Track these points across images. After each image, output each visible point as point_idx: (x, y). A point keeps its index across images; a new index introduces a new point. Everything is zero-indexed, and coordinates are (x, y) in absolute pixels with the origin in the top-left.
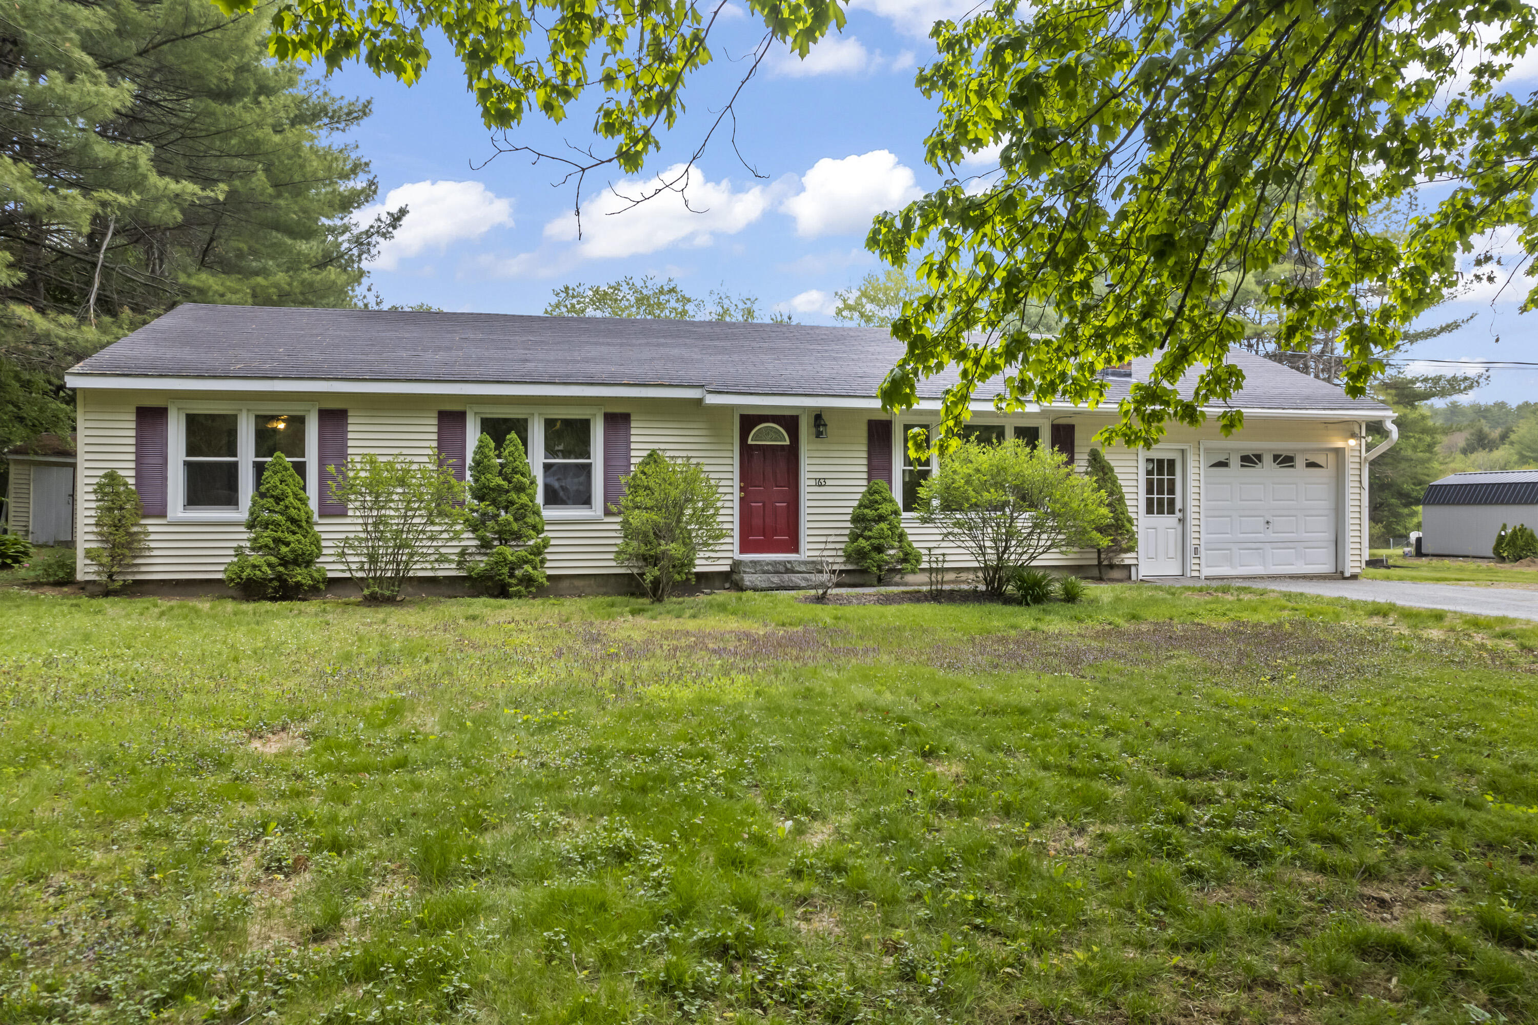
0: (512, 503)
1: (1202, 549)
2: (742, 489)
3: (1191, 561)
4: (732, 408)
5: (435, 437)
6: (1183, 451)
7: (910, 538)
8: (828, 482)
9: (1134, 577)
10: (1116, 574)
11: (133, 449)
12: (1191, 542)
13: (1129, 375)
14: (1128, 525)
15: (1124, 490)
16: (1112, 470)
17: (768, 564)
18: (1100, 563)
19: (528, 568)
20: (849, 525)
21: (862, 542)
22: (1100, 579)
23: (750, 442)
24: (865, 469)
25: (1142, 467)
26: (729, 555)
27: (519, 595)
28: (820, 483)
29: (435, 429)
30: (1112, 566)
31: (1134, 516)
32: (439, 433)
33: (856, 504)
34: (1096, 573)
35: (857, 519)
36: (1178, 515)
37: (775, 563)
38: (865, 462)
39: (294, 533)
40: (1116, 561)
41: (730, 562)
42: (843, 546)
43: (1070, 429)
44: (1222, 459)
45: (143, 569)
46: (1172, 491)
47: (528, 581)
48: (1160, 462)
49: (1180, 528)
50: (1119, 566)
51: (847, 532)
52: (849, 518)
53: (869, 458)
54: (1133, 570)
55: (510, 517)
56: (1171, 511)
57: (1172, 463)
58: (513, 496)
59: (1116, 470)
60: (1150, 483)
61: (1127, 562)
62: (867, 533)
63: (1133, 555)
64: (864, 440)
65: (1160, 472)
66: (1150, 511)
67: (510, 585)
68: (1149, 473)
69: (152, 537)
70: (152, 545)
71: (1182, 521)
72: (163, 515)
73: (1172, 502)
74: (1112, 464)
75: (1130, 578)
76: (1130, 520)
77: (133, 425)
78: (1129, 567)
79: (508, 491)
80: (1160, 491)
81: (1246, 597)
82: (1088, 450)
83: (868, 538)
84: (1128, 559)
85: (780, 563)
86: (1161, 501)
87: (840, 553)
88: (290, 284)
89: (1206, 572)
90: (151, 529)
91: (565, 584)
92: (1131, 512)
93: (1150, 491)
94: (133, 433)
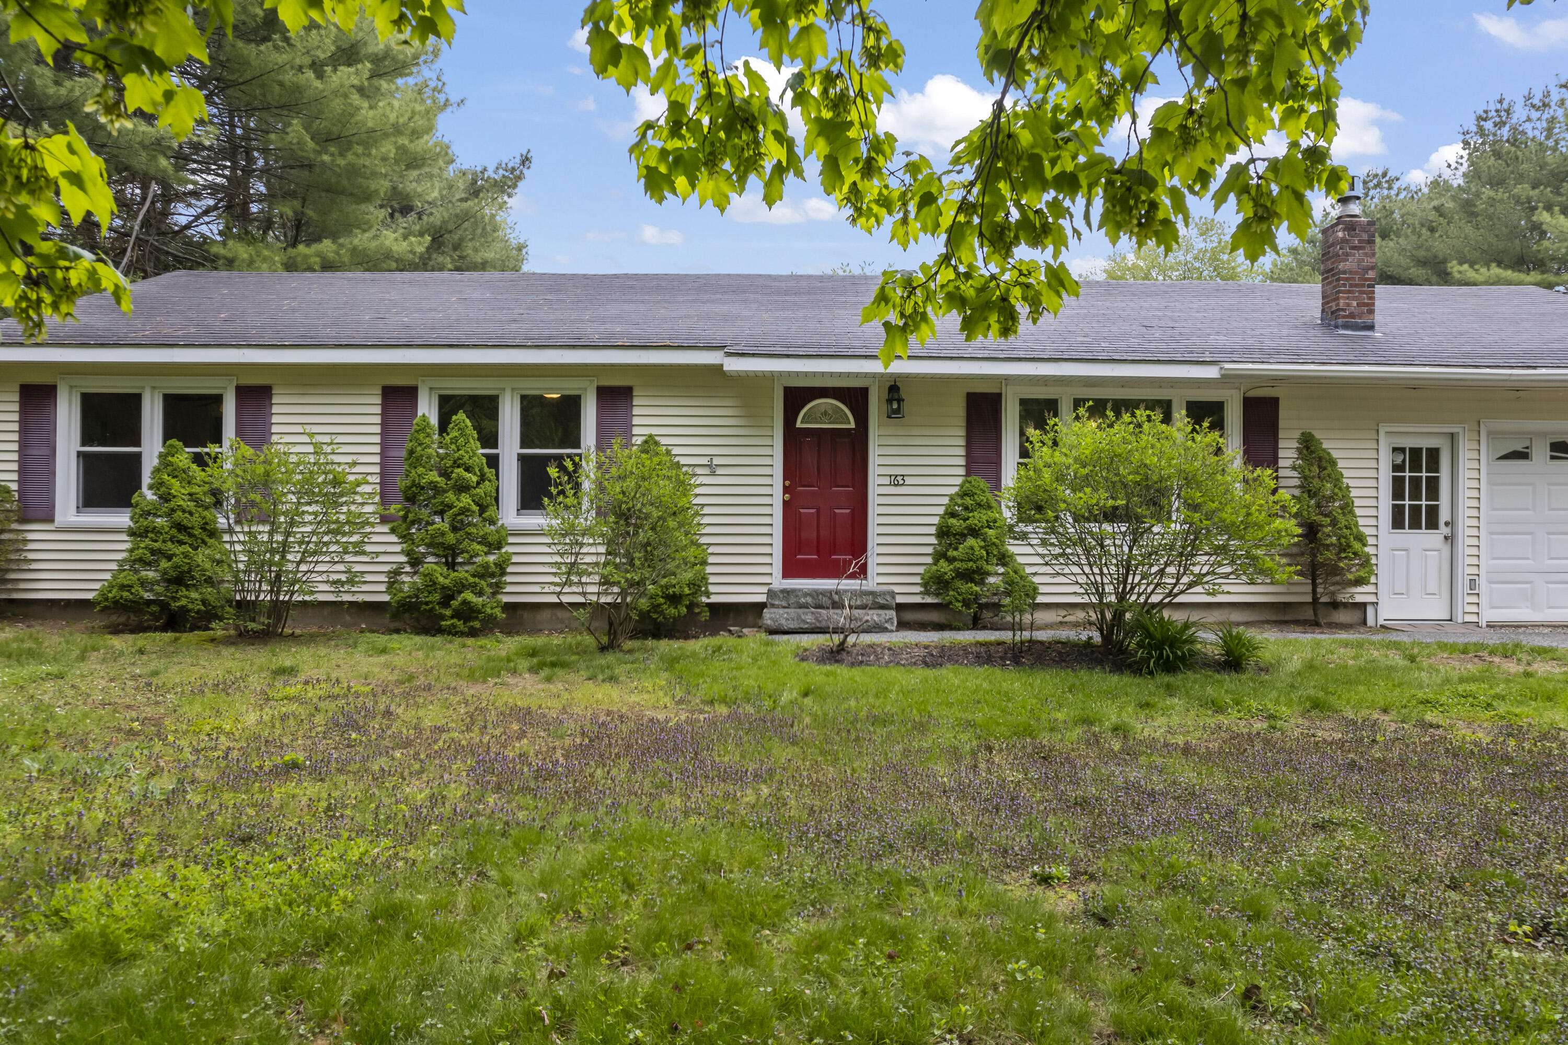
0: (450, 507)
1: (1483, 582)
2: (786, 490)
3: (1464, 600)
4: (771, 377)
5: (378, 420)
6: (1452, 435)
7: (1020, 560)
8: (908, 481)
9: (1370, 621)
10: (1342, 616)
11: (16, 437)
12: (1464, 572)
13: (1371, 327)
14: (1357, 546)
15: (1354, 493)
16: (1333, 463)
17: (806, 594)
18: (1315, 600)
19: (469, 596)
20: (934, 540)
21: (944, 566)
22: (1315, 624)
23: (799, 425)
24: (962, 461)
25: (1385, 461)
26: (766, 579)
27: (452, 632)
28: (896, 481)
29: (378, 410)
30: (1335, 605)
31: (1367, 531)
32: (384, 414)
33: (941, 510)
34: (1309, 614)
35: (943, 532)
36: (1444, 530)
37: (816, 593)
38: (962, 451)
39: (181, 543)
40: (1342, 597)
41: (765, 589)
42: (921, 570)
43: (1273, 403)
44: (1519, 447)
45: (23, 586)
46: (1433, 492)
47: (467, 613)
48: (1415, 453)
49: (1446, 549)
50: (1346, 605)
51: (930, 550)
52: (933, 530)
53: (969, 447)
54: (1370, 610)
55: (445, 527)
56: (1433, 524)
57: (1434, 454)
58: (450, 497)
59: (1341, 464)
60: (1398, 484)
61: (1359, 599)
62: (951, 553)
63: (1370, 588)
64: (962, 422)
65: (1415, 467)
66: (1397, 523)
67: (442, 617)
68: (1397, 468)
69: (31, 546)
70: (31, 556)
71: (1450, 539)
72: (51, 520)
73: (1433, 513)
74: (1335, 454)
75: (1364, 622)
76: (1361, 538)
77: (16, 407)
78: (1364, 605)
79: (445, 491)
80: (1415, 495)
81: (1541, 668)
82: (1297, 434)
83: (951, 560)
84: (1361, 594)
85: (823, 593)
86: (1416, 510)
87: (918, 580)
88: (337, 253)
89: (1489, 615)
90: (30, 536)
91: (546, 615)
92: (1365, 525)
93: (1398, 493)
94: (16, 417)
